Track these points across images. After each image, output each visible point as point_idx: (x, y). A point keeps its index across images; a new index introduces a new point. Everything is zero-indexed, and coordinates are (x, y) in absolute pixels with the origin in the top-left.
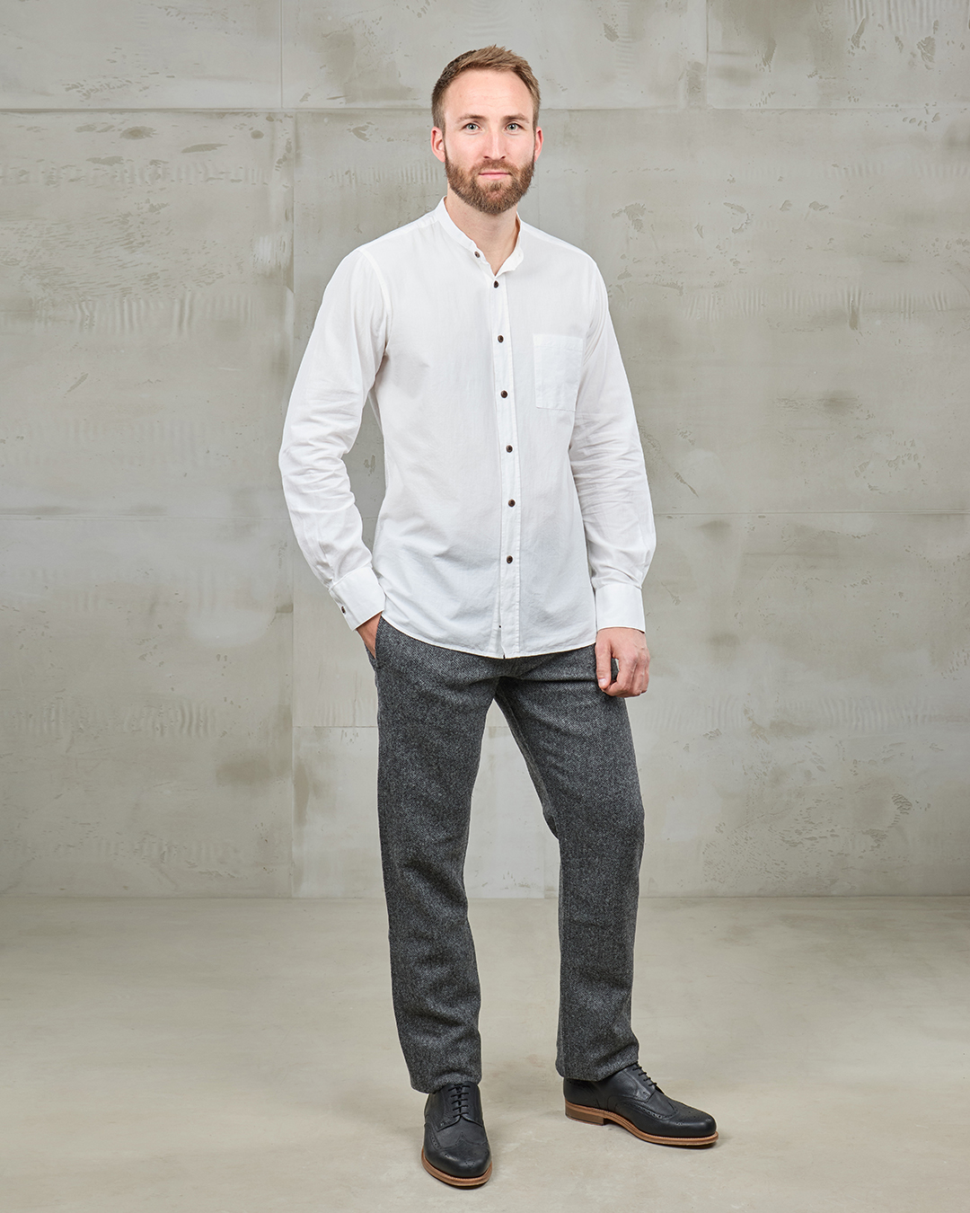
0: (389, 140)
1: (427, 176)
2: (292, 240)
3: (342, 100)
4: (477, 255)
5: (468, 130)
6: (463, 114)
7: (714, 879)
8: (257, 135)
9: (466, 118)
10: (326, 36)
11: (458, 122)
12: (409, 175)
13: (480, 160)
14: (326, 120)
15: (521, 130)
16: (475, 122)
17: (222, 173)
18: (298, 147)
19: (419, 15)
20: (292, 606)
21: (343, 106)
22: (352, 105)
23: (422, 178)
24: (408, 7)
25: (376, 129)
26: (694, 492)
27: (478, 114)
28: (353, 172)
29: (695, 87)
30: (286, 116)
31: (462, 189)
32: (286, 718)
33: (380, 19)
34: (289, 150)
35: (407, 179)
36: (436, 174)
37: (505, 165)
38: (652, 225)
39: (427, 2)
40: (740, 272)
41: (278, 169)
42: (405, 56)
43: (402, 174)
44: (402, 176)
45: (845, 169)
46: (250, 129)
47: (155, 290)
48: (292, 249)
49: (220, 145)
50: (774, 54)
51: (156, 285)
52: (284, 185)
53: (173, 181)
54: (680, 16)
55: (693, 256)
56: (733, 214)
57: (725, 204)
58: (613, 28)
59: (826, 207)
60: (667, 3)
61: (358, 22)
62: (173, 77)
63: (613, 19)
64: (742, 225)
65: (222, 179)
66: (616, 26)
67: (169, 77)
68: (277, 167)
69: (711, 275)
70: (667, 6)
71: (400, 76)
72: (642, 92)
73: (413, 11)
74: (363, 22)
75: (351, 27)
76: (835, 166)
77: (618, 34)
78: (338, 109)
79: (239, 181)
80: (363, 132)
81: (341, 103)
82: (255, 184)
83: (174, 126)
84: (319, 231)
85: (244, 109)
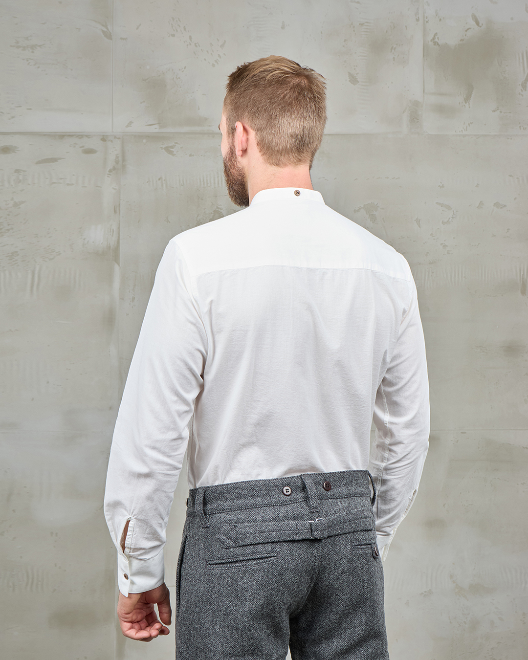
0: (191, 155)
1: (218, 181)
2: (119, 228)
3: (156, 126)
8: (89, 151)
10: (145, 80)
12: (205, 181)
14: (144, 141)
17: (61, 179)
18: (124, 160)
19: (213, 65)
21: (157, 131)
22: (164, 130)
23: (215, 183)
24: (205, 59)
25: (181, 148)
28: (164, 179)
29: (414, 118)
30: (115, 137)
33: (185, 68)
34: (117, 162)
35: (204, 184)
38: (383, 219)
39: (219, 56)
40: (448, 253)
41: (109, 176)
42: (203, 94)
43: (200, 180)
44: (200, 182)
45: (517, 178)
46: (81, 147)
47: (16, 263)
48: (119, 234)
49: (60, 159)
50: (472, 95)
51: (16, 260)
52: (113, 188)
53: (29, 184)
54: (404, 67)
55: (414, 241)
56: (443, 210)
57: (437, 203)
58: (355, 75)
59: (505, 206)
60: (394, 58)
61: (169, 70)
62: (31, 109)
63: (355, 69)
64: (449, 219)
65: (61, 183)
66: (357, 74)
67: (28, 109)
68: (108, 174)
69: (426, 255)
70: (394, 60)
71: (199, 109)
72: (376, 122)
73: (209, 62)
74: (173, 70)
75: (164, 74)
76: (511, 176)
77: (359, 80)
78: (153, 133)
79: (72, 184)
80: (171, 150)
81: (156, 128)
82: (86, 187)
83: (31, 144)
84: (139, 221)
85: (76, 132)
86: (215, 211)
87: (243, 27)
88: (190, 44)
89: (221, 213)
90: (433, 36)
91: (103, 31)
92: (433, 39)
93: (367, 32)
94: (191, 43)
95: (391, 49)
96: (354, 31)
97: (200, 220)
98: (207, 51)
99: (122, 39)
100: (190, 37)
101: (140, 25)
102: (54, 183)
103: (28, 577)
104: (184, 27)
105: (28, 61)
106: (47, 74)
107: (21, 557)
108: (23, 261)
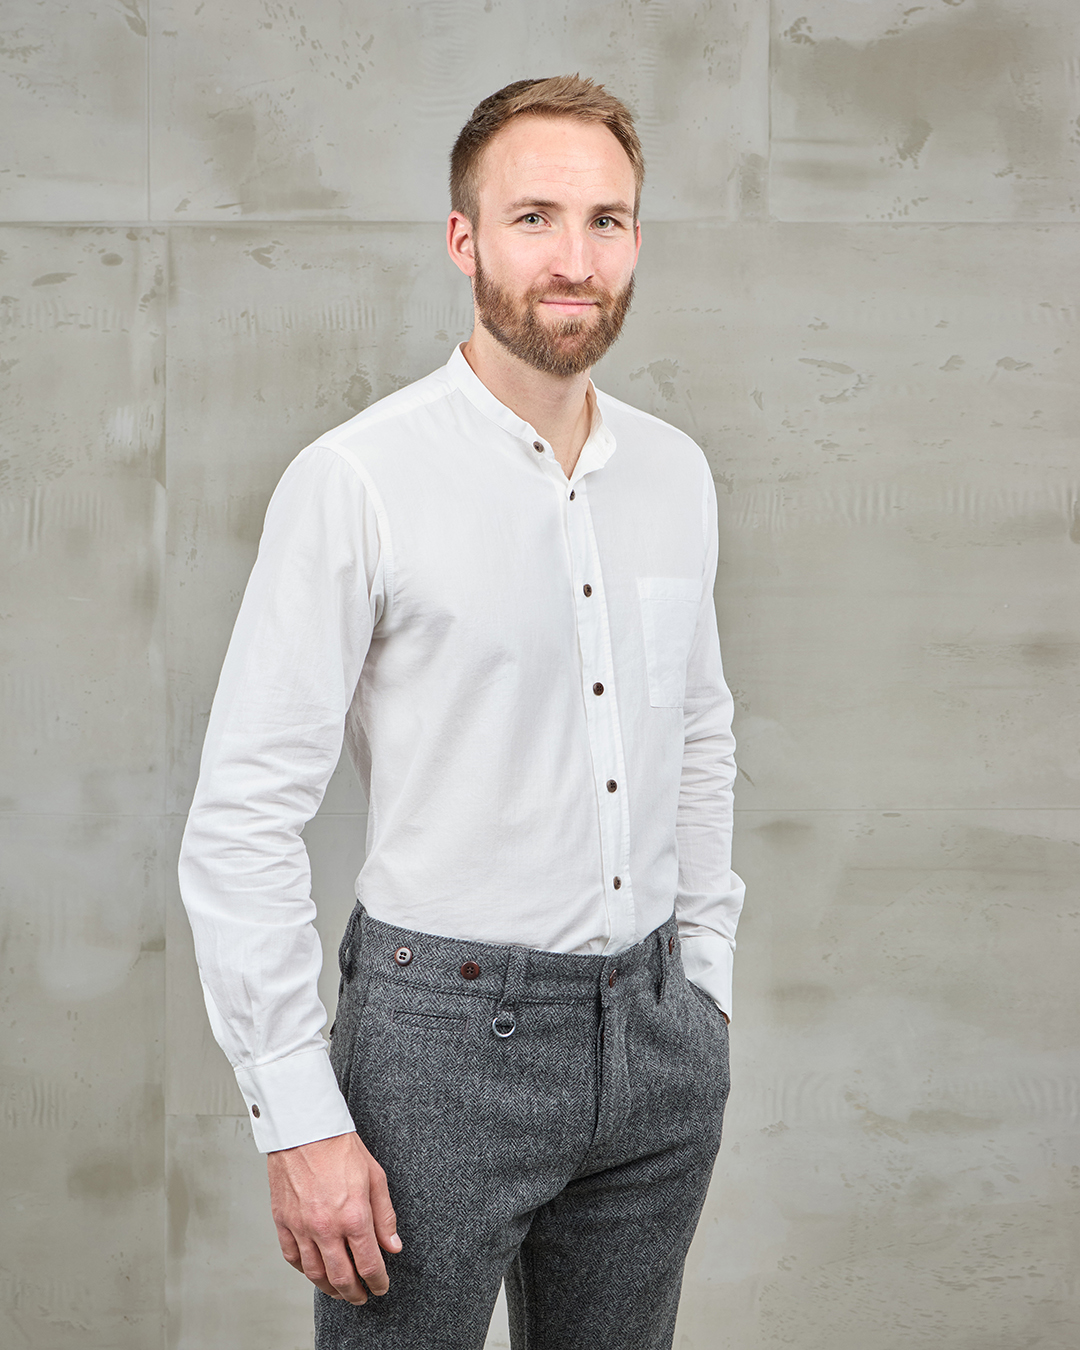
0: (304, 267)
1: (360, 318)
2: (163, 413)
3: (236, 209)
4: (539, 447)
5: (525, 226)
6: (518, 197)
7: (775, 1336)
8: (112, 260)
9: (524, 205)
10: (212, 116)
11: (509, 211)
12: (334, 318)
13: (543, 280)
14: (213, 238)
15: (618, 231)
16: (539, 212)
17: (71, 315)
18: (172, 278)
19: (349, 86)
20: (163, 942)
21: (237, 217)
22: (251, 217)
23: (352, 322)
24: (332, 74)
25: (286, 252)
26: (749, 779)
27: (546, 197)
28: (252, 313)
29: (751, 191)
30: (155, 232)
31: (507, 331)
32: (155, 1103)
33: (293, 91)
34: (159, 281)
35: (331, 324)
36: (373, 316)
37: (591, 291)
38: (688, 391)
39: (361, 66)
40: (839, 459)
41: (144, 309)
42: (328, 144)
43: (324, 315)
44: (324, 319)
45: (1063, 309)
46: (100, 252)
47: (5, 484)
48: (164, 425)
49: (70, 275)
51: (7, 477)
52: (151, 333)
53: (23, 327)
54: (730, 87)
55: (750, 436)
56: (822, 374)
57: (800, 360)
58: (633, 104)
59: (1028, 365)
60: (710, 69)
61: (261, 96)
62: (23, 176)
63: (631, 91)
64: (845, 391)
65: (70, 324)
66: (636, 102)
67: (19, 176)
68: (141, 306)
69: (773, 463)
70: (710, 73)
71: (321, 174)
72: (674, 197)
73: (340, 80)
74: (268, 95)
75: (250, 103)
76: (1044, 305)
77: (639, 113)
78: (230, 222)
79: (88, 326)
80: (266, 255)
81: (235, 213)
82: (108, 331)
83: (24, 247)
84: (203, 399)
85: (93, 222)
86: (353, 378)
87: (409, 7)
88: (303, 44)
89: (366, 380)
90: (791, 24)
91: (129, 19)
92: (793, 30)
93: (656, 16)
94: (303, 39)
95: (705, 51)
96: (630, 14)
97: (324, 396)
98: (337, 58)
99: (166, 33)
100: (303, 30)
101: (203, 5)
102: (61, 323)
103: (35, 1098)
104: (291, 8)
105: (18, 79)
106: (47, 106)
107: (24, 1060)
108: (17, 479)
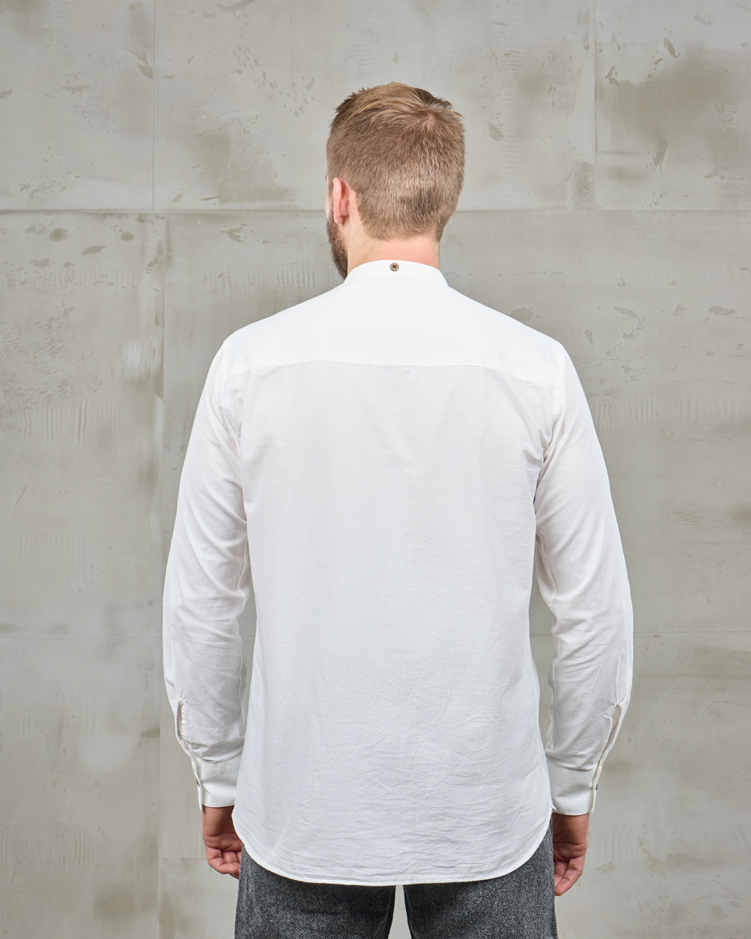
0: (264, 242)
1: (304, 279)
2: (162, 346)
3: (216, 201)
8: (127, 237)
10: (200, 135)
12: (285, 278)
14: (199, 221)
17: (104, 276)
18: (169, 249)
19: (297, 114)
20: (157, 731)
21: (217, 207)
22: (226, 206)
23: (298, 282)
24: (285, 106)
25: (252, 231)
28: (226, 275)
29: (583, 188)
30: (157, 217)
32: (151, 849)
33: (256, 118)
34: (160, 252)
35: (283, 283)
36: (313, 277)
39: (305, 101)
40: (632, 379)
41: (149, 271)
42: (282, 155)
43: (278, 276)
44: (278, 279)
46: (120, 231)
47: (66, 397)
48: (163, 354)
49: (103, 247)
50: (665, 154)
51: (66, 392)
52: (154, 289)
53: (77, 284)
54: (567, 115)
55: (583, 362)
56: (624, 319)
57: (615, 308)
58: (498, 127)
59: (733, 311)
60: (553, 102)
61: (234, 121)
62: (78, 177)
63: (498, 118)
64: (634, 330)
65: (103, 282)
66: (500, 125)
68: (147, 269)
69: (601, 382)
70: (553, 106)
71: (276, 177)
72: (528, 193)
73: (290, 110)
74: (239, 121)
75: (226, 126)
76: (744, 269)
77: (503, 133)
78: (211, 210)
79: (113, 284)
80: (237, 234)
81: (215, 204)
82: (124, 287)
83: (78, 227)
84: (191, 336)
85: (117, 210)
87: (340, 59)
88: (264, 84)
90: (609, 71)
91: (140, 67)
92: (610, 75)
93: (515, 65)
94: (265, 82)
95: (549, 90)
96: (497, 64)
98: (288, 94)
99: (167, 77)
100: (264, 75)
101: (193, 57)
102: (98, 282)
103: (76, 845)
104: (256, 59)
105: (76, 108)
106: (92, 127)
107: (70, 818)
108: (72, 393)
